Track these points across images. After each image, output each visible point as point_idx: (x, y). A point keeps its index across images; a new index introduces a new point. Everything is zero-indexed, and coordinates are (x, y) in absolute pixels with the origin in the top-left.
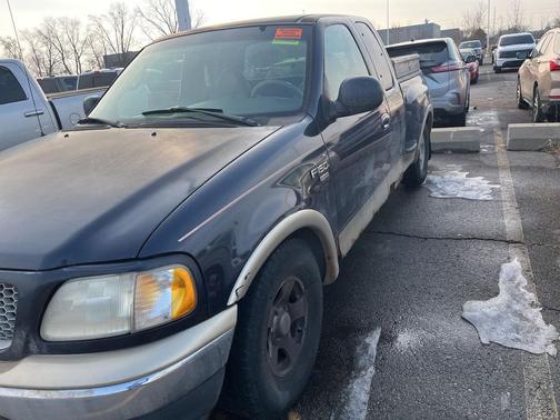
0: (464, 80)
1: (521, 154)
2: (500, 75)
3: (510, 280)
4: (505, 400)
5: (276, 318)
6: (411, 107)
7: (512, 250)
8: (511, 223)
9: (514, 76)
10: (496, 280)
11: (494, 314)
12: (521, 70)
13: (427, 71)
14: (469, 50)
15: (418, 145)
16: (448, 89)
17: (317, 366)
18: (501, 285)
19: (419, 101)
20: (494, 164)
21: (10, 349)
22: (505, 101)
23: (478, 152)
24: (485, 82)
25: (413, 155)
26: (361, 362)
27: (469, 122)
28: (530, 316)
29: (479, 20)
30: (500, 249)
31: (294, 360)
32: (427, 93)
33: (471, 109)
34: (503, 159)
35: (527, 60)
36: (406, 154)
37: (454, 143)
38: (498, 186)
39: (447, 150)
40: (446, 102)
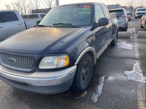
0: (127, 20)
1: (141, 39)
2: (137, 19)
3: (136, 67)
4: (133, 91)
5: (82, 70)
6: (114, 26)
7: (136, 61)
8: (137, 55)
9: (140, 19)
10: (132, 67)
11: (132, 74)
12: (142, 18)
13: (118, 17)
14: (129, 12)
15: (115, 35)
16: (123, 22)
17: (90, 83)
18: (133, 68)
19: (116, 24)
20: (134, 41)
21: (31, 70)
22: (137, 26)
23: (130, 38)
24: (132, 20)
25: (114, 37)
26: (100, 82)
27: (127, 30)
28: (140, 75)
29: (131, 4)
30: (134, 61)
31: (86, 80)
32: (118, 22)
33: (128, 27)
34: (136, 40)
35: (144, 15)
36: (112, 37)
37: (124, 36)
38: (134, 46)
39: (122, 37)
40: (122, 25)
